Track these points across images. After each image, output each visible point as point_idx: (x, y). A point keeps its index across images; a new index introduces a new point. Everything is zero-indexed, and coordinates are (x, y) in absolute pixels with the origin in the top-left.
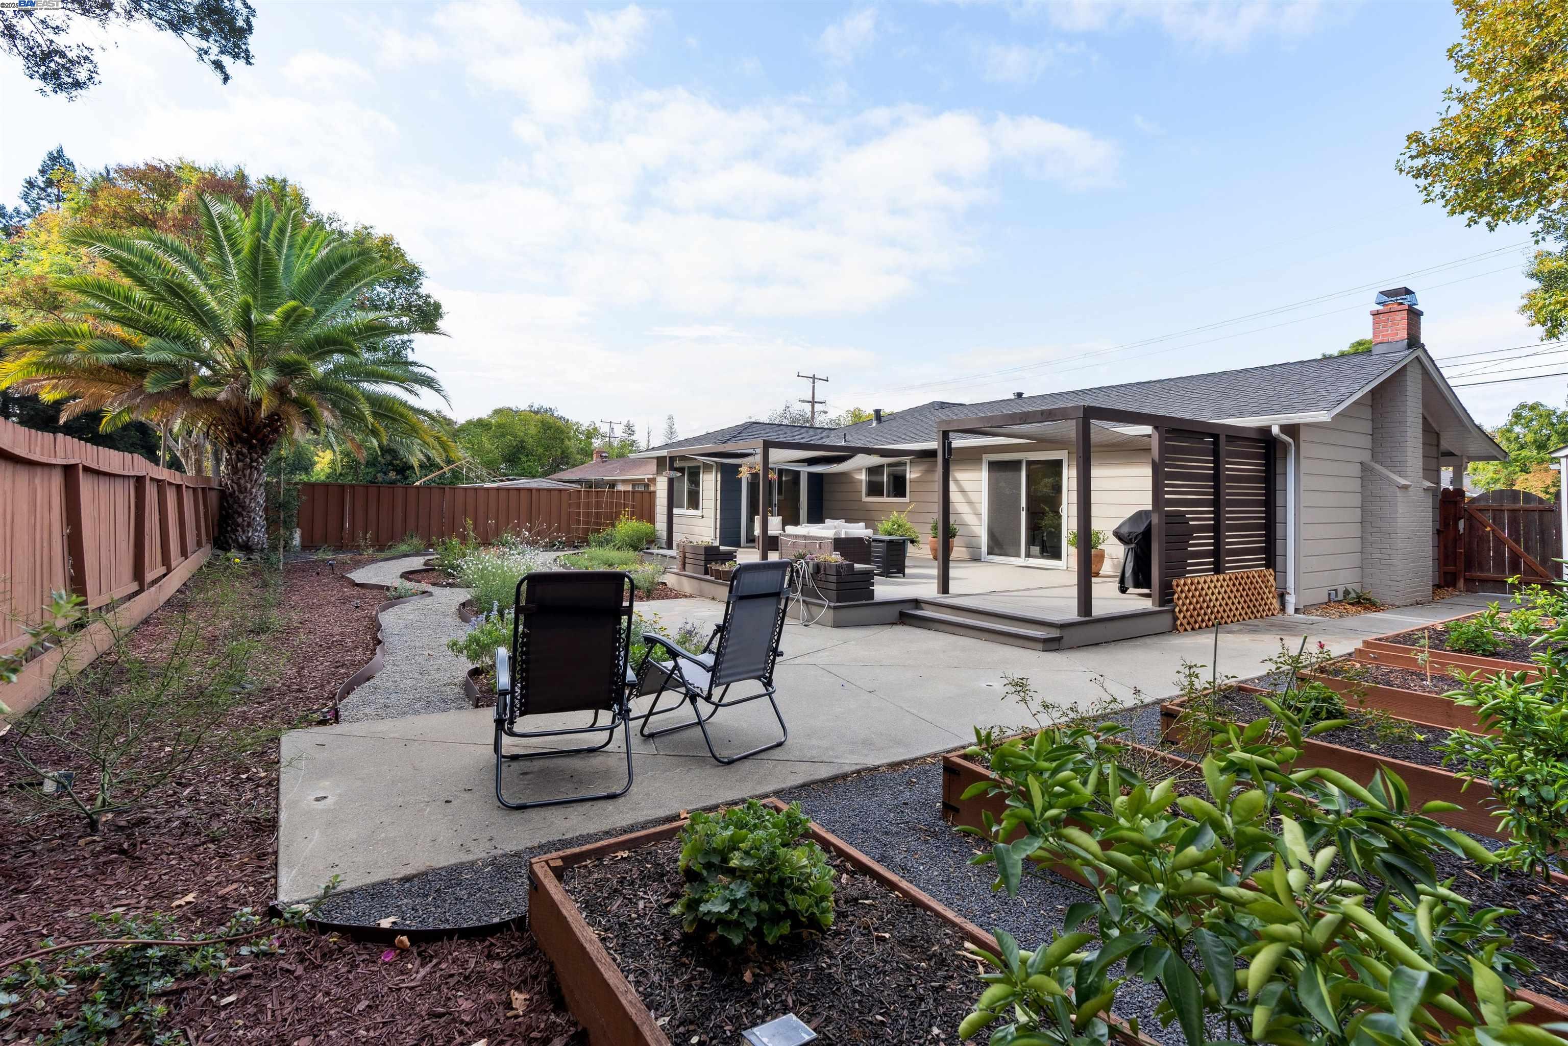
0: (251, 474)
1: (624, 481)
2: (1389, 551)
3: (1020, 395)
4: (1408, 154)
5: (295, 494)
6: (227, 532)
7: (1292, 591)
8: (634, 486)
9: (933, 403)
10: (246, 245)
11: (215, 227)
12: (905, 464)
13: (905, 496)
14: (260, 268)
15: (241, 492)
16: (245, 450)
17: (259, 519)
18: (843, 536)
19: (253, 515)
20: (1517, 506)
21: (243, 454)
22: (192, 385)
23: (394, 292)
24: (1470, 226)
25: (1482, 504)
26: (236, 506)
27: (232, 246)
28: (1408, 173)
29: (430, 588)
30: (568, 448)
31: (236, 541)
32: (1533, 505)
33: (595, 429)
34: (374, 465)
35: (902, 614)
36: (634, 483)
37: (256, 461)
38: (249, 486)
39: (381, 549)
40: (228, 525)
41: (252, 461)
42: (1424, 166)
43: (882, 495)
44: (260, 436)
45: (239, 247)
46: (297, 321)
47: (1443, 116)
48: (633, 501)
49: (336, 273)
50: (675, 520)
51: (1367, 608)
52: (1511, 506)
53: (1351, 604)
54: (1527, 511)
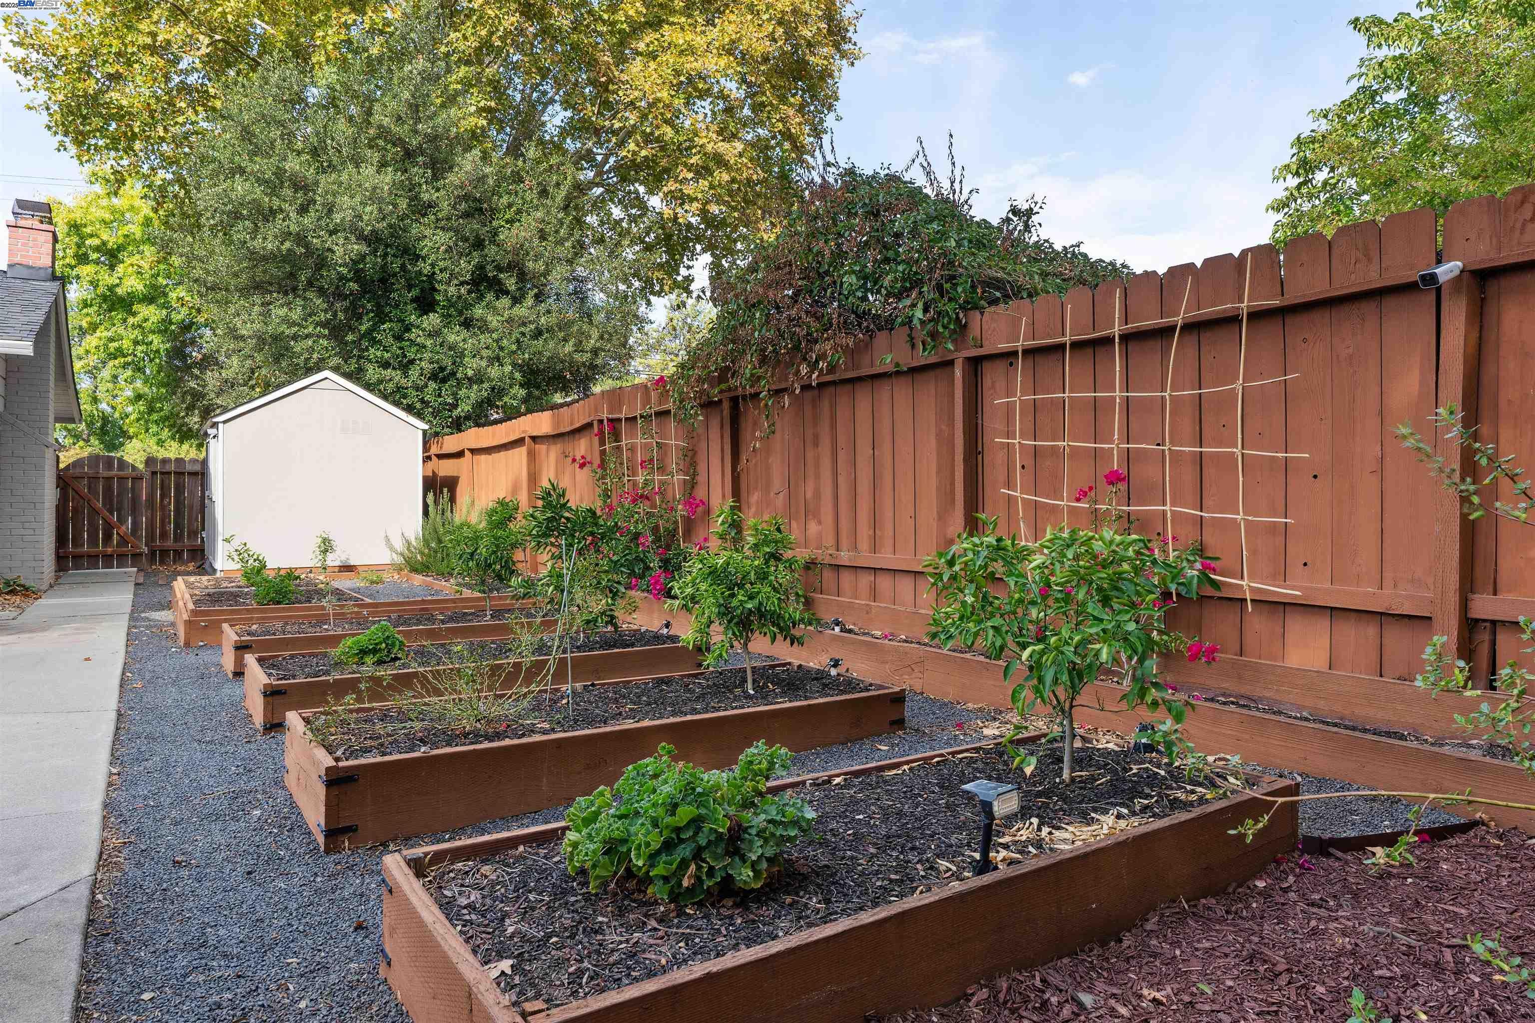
20: (112, 471)
32: (126, 471)
51: (27, 596)
52: (107, 474)
53: (7, 593)
54: (121, 479)
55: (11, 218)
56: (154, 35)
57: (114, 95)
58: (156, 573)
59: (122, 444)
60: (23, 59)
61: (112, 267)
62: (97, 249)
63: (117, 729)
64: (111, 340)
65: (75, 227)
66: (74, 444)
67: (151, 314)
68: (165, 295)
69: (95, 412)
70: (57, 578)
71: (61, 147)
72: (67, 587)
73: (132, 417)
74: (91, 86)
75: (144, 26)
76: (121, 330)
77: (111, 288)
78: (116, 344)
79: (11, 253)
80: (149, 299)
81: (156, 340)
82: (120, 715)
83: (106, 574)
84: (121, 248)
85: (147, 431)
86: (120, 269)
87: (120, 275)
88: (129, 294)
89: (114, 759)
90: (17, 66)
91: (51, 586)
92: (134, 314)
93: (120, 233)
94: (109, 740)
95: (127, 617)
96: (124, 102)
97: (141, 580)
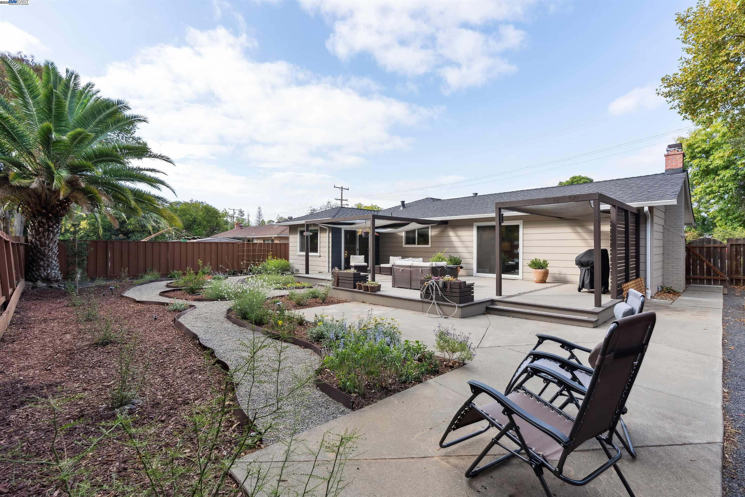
0: (49, 235)
1: (258, 238)
2: (676, 267)
3: (476, 194)
4: (663, 86)
5: (85, 246)
6: (33, 270)
7: (649, 287)
8: (264, 241)
9: (427, 199)
10: (42, 91)
11: (18, 80)
12: (428, 228)
13: (428, 244)
14: (53, 107)
15: (42, 246)
16: (44, 221)
17: (55, 262)
18: (434, 266)
19: (50, 260)
20: (710, 245)
21: (43, 223)
22: (10, 178)
23: (118, 136)
24: (684, 120)
25: (694, 245)
26: (39, 254)
27: (31, 92)
28: (662, 95)
29: (193, 303)
30: (219, 222)
31: (40, 275)
32: (717, 245)
33: (226, 213)
34: (110, 231)
35: (487, 308)
36: (264, 239)
37: (52, 227)
38: (47, 242)
39: (136, 277)
40: (34, 266)
41: (49, 227)
42: (669, 92)
43: (414, 243)
44: (54, 212)
45: (36, 93)
46: (81, 141)
47: (680, 68)
48: (272, 248)
49: (104, 114)
50: (310, 259)
51: (675, 295)
52: (707, 246)
53: (667, 293)
54: (714, 248)
55: (666, 153)
56: (728, 55)
57: (708, 89)
58: (734, 289)
59: (712, 229)
60: (669, 91)
61: (707, 158)
62: (700, 152)
63: (724, 368)
64: (708, 188)
65: (690, 146)
66: (690, 230)
67: (727, 173)
68: (735, 163)
69: (699, 217)
70: (686, 287)
71: (685, 118)
72: (691, 292)
73: (718, 219)
74: (698, 90)
75: (723, 53)
76: (712, 183)
77: (707, 167)
78: (710, 189)
79: (666, 167)
80: (726, 167)
81: (731, 185)
82: (724, 361)
83: (708, 287)
84: (711, 149)
85: (726, 224)
86: (711, 158)
87: (711, 160)
88: (716, 167)
89: (725, 385)
90: (666, 94)
91: (684, 291)
92: (719, 175)
93: (711, 142)
94: (721, 373)
95: (721, 311)
96: (713, 89)
97: (726, 292)
